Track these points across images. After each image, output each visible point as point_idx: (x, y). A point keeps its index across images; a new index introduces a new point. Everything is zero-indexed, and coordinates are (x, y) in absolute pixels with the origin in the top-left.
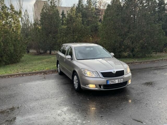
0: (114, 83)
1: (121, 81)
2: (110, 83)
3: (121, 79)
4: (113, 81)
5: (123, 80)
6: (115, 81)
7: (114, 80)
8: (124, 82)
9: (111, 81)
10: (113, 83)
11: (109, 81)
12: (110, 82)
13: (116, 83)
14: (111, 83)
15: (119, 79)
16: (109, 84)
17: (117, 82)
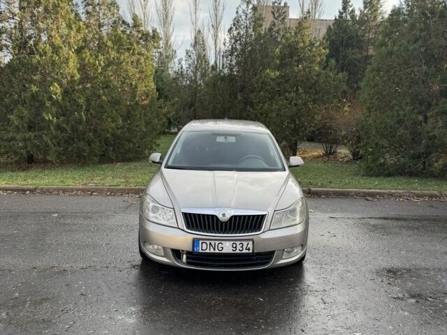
0: (217, 251)
1: (244, 247)
2: (204, 247)
3: (245, 243)
4: (213, 243)
5: (250, 246)
6: (220, 245)
7: (217, 243)
8: (253, 254)
9: (208, 242)
10: (212, 251)
11: (200, 242)
12: (204, 245)
13: (223, 252)
14: (208, 251)
15: (238, 243)
16: (200, 251)
17: (227, 248)
